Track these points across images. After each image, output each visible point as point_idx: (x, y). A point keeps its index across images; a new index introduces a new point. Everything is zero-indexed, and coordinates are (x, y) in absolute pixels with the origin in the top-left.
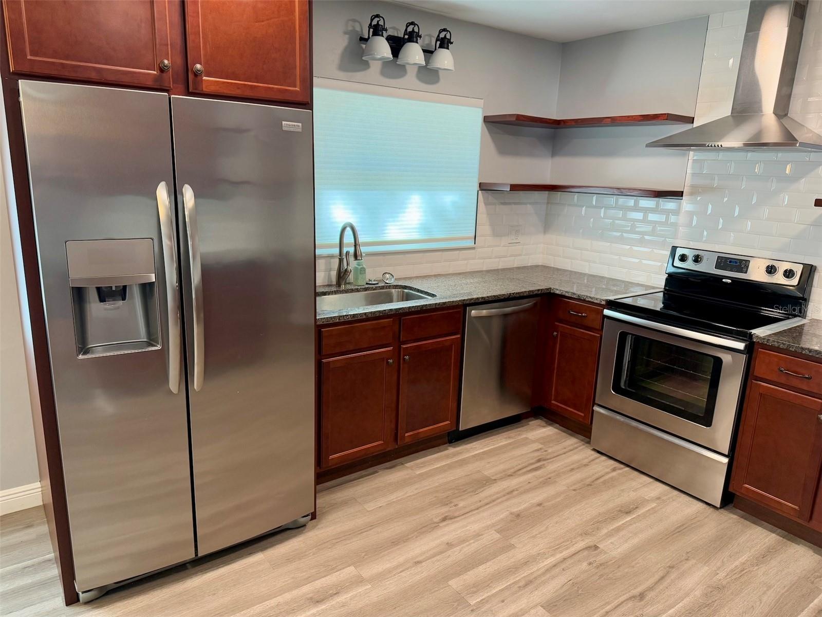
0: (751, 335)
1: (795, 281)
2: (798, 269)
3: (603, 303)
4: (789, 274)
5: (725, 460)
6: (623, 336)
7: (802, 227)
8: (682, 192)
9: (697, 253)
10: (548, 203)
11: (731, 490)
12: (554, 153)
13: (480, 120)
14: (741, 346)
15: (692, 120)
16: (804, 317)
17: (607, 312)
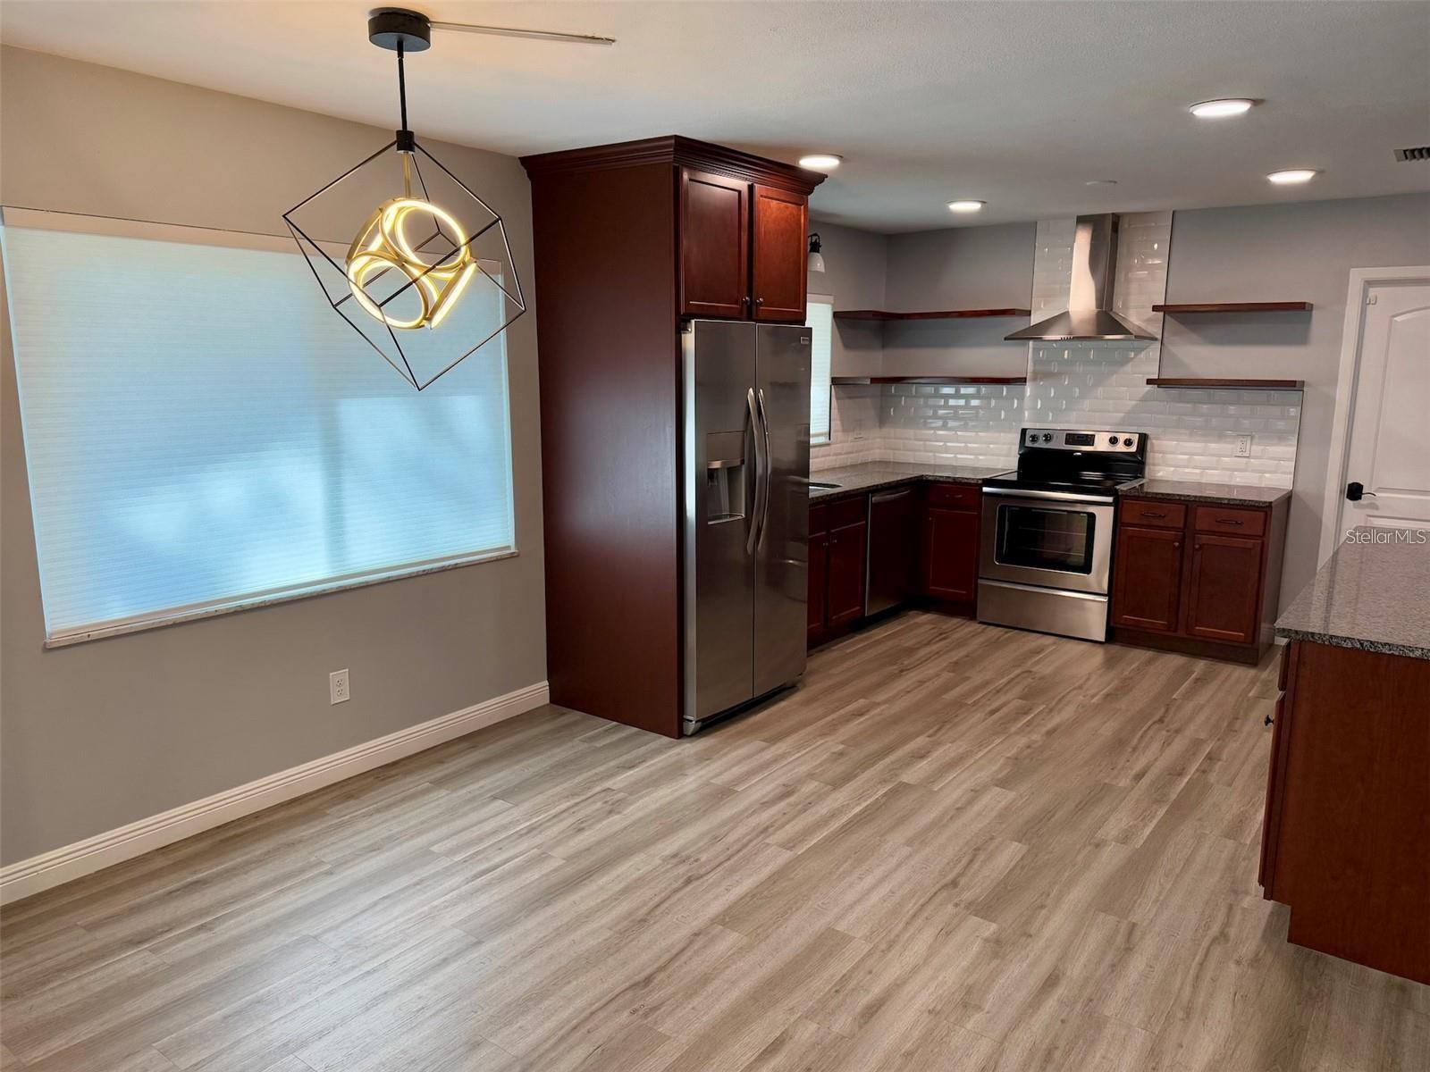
0: (1117, 490)
1: (1133, 449)
2: (1135, 438)
3: (980, 482)
4: (1128, 443)
5: (1105, 599)
6: (1002, 509)
7: (1134, 402)
8: (1025, 379)
9: (1046, 432)
10: (882, 396)
11: (1112, 624)
12: (884, 346)
13: (830, 315)
14: (1110, 499)
15: (1028, 313)
16: (1143, 477)
17: (985, 489)
